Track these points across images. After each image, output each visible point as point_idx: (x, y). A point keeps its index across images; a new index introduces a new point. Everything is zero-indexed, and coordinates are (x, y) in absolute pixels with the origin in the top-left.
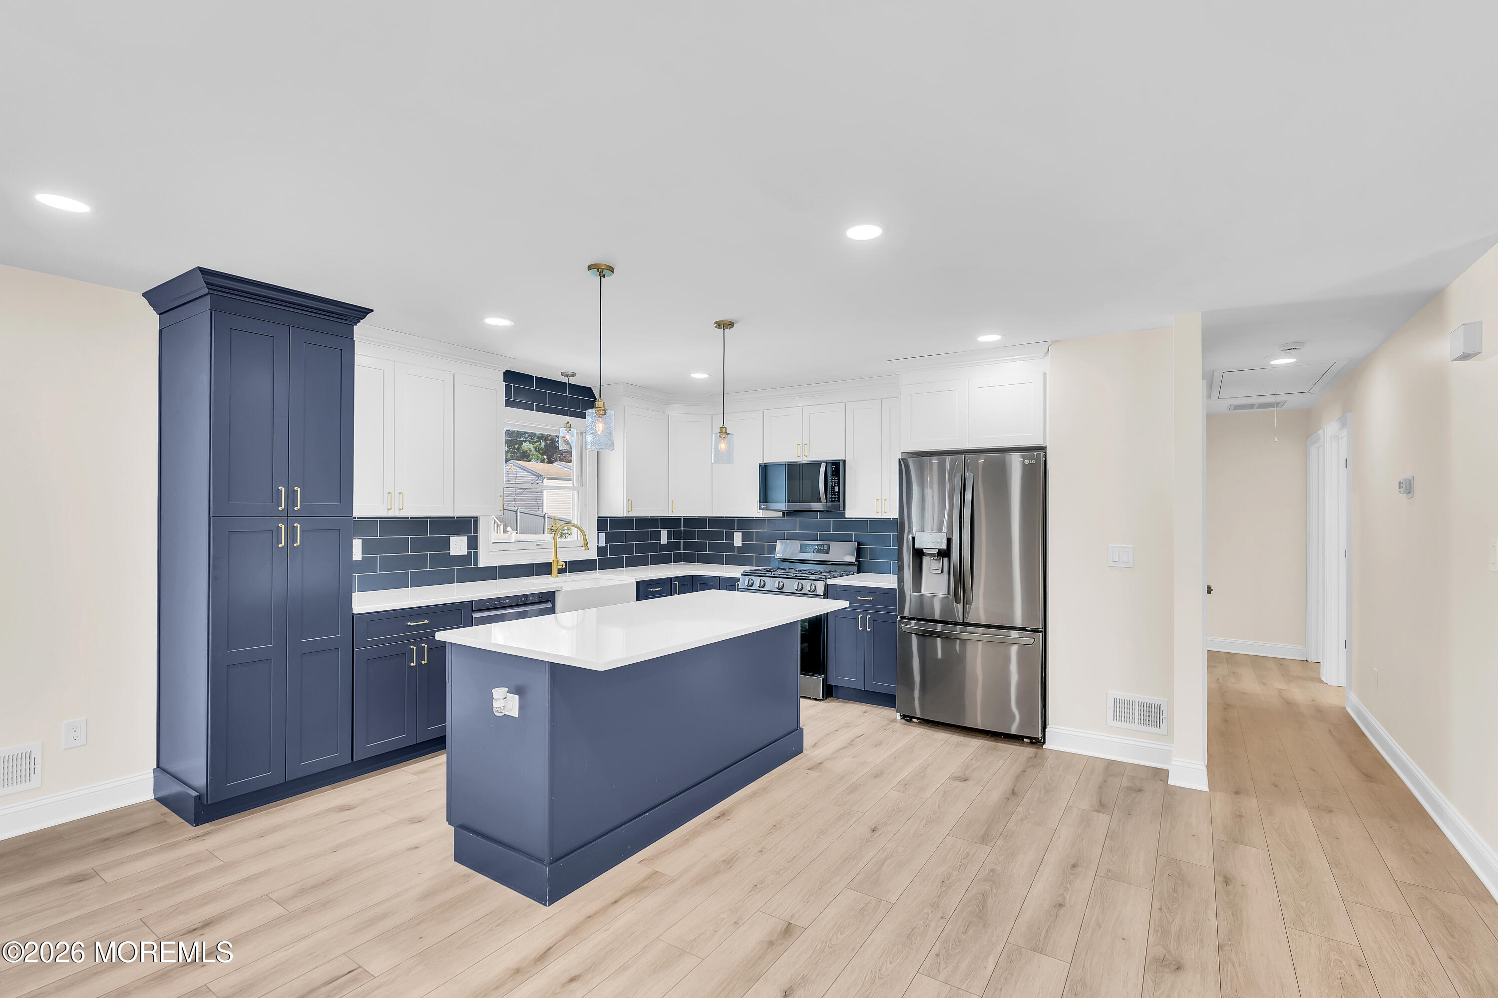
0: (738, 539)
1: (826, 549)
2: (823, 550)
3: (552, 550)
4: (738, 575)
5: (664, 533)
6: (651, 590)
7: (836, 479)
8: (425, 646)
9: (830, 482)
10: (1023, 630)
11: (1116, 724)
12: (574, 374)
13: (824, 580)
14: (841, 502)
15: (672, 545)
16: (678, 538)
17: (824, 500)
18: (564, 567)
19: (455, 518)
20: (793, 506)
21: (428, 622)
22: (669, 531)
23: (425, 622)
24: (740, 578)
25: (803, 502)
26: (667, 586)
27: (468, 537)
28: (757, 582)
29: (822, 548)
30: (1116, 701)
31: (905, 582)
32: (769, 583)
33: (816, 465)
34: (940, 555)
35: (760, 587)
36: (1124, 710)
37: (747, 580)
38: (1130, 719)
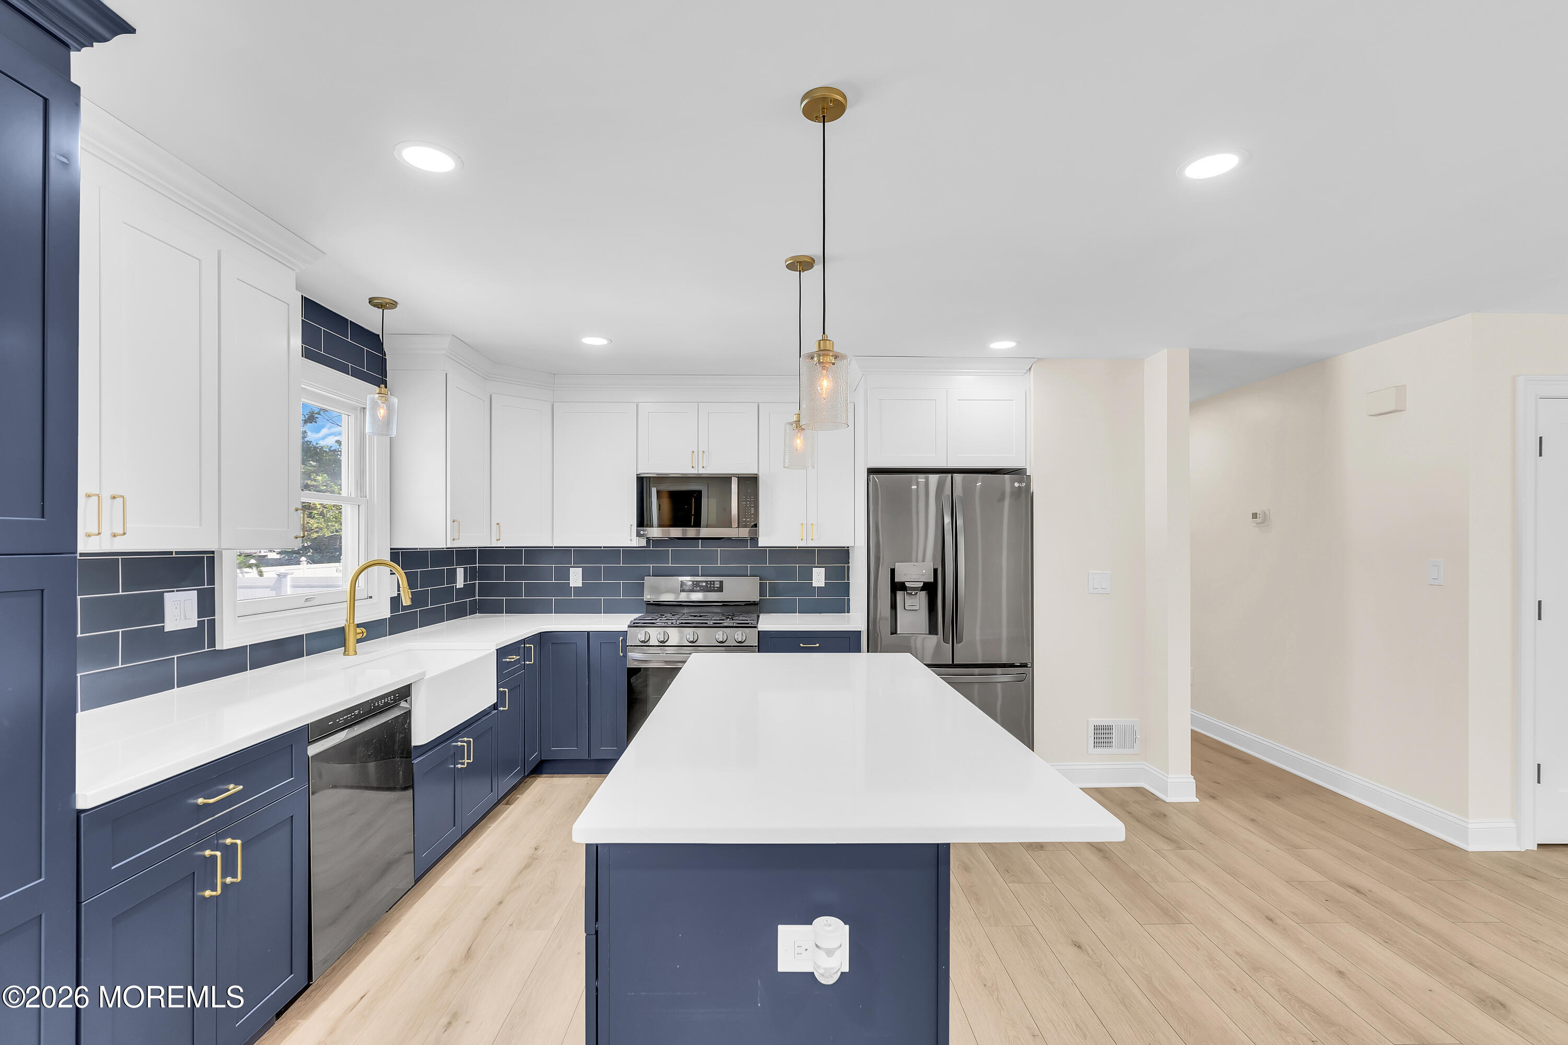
0: (576, 578)
1: (718, 586)
2: (714, 587)
3: (346, 606)
4: (623, 627)
5: (460, 572)
6: (508, 660)
7: (752, 498)
8: (239, 842)
9: (744, 501)
10: (1012, 666)
11: (1099, 751)
12: (393, 304)
13: (756, 627)
14: (752, 527)
15: (468, 590)
16: (473, 578)
17: (735, 524)
18: (365, 635)
19: (174, 553)
20: (691, 532)
21: (241, 787)
22: (465, 569)
23: (234, 789)
24: (627, 632)
25: (707, 527)
26: (521, 651)
27: (196, 591)
28: (655, 635)
29: (712, 586)
30: (1096, 728)
31: (879, 621)
32: (675, 636)
33: (725, 480)
34: (922, 589)
35: (661, 642)
36: (1103, 735)
37: (640, 634)
38: (1109, 744)
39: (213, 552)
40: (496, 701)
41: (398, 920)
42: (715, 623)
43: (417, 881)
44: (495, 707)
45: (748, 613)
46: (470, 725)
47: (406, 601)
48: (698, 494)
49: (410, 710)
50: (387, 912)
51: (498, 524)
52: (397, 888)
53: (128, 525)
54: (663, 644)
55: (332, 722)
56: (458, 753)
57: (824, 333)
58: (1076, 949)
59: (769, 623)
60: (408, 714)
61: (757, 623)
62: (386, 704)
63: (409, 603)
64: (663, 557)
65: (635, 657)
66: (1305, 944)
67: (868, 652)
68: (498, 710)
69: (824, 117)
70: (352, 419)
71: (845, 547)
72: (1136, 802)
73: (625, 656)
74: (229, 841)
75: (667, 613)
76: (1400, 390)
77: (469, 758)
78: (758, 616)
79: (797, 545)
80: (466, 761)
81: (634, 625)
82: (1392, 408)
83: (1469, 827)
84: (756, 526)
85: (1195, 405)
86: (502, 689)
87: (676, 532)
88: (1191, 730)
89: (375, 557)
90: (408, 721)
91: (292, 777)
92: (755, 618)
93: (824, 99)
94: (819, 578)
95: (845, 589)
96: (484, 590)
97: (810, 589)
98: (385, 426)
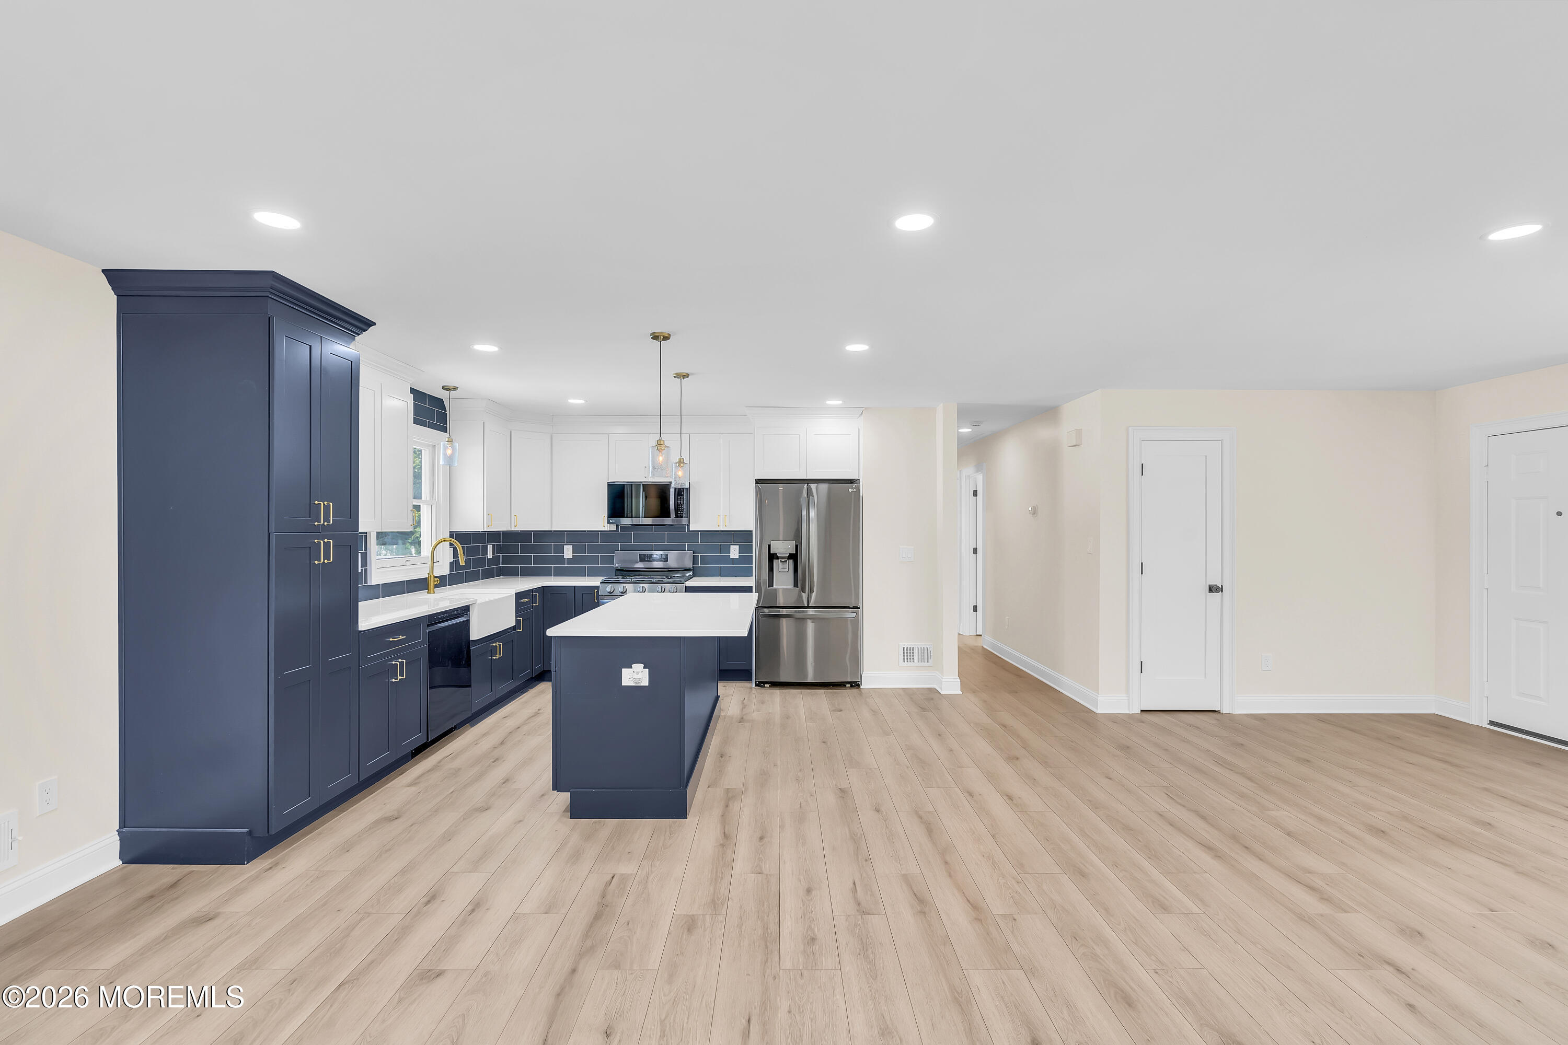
0: (568, 552)
1: (665, 557)
2: (660, 558)
3: (429, 565)
4: (598, 584)
5: (490, 547)
6: (523, 601)
7: (685, 498)
8: (404, 663)
9: (679, 500)
10: (850, 608)
11: (906, 664)
12: (456, 388)
13: (686, 582)
14: (685, 517)
15: (495, 560)
16: (499, 552)
17: (673, 515)
18: (438, 583)
20: (644, 521)
21: (404, 637)
22: (493, 545)
23: (401, 637)
24: (600, 587)
25: (655, 517)
26: (531, 597)
28: (617, 588)
30: (904, 649)
32: (630, 589)
33: (665, 489)
34: (789, 558)
35: (621, 593)
36: (908, 654)
37: (609, 588)
38: (912, 660)
39: (366, 533)
40: (515, 625)
42: (657, 581)
44: (514, 628)
45: (681, 575)
46: (501, 635)
47: (462, 563)
49: (469, 620)
51: (515, 516)
55: (436, 618)
56: (494, 651)
60: (467, 622)
62: (458, 614)
63: (463, 565)
64: (627, 538)
68: (516, 630)
70: (427, 451)
71: (750, 531)
72: (927, 696)
74: (401, 661)
75: (628, 575)
76: (1080, 432)
77: (500, 655)
79: (717, 530)
80: (498, 656)
81: (604, 582)
83: (1099, 699)
84: (687, 516)
86: (518, 618)
87: (634, 521)
89: (441, 537)
90: (468, 626)
91: (421, 639)
92: (686, 578)
94: (734, 552)
95: (749, 559)
96: (506, 560)
97: (728, 560)
98: (450, 460)
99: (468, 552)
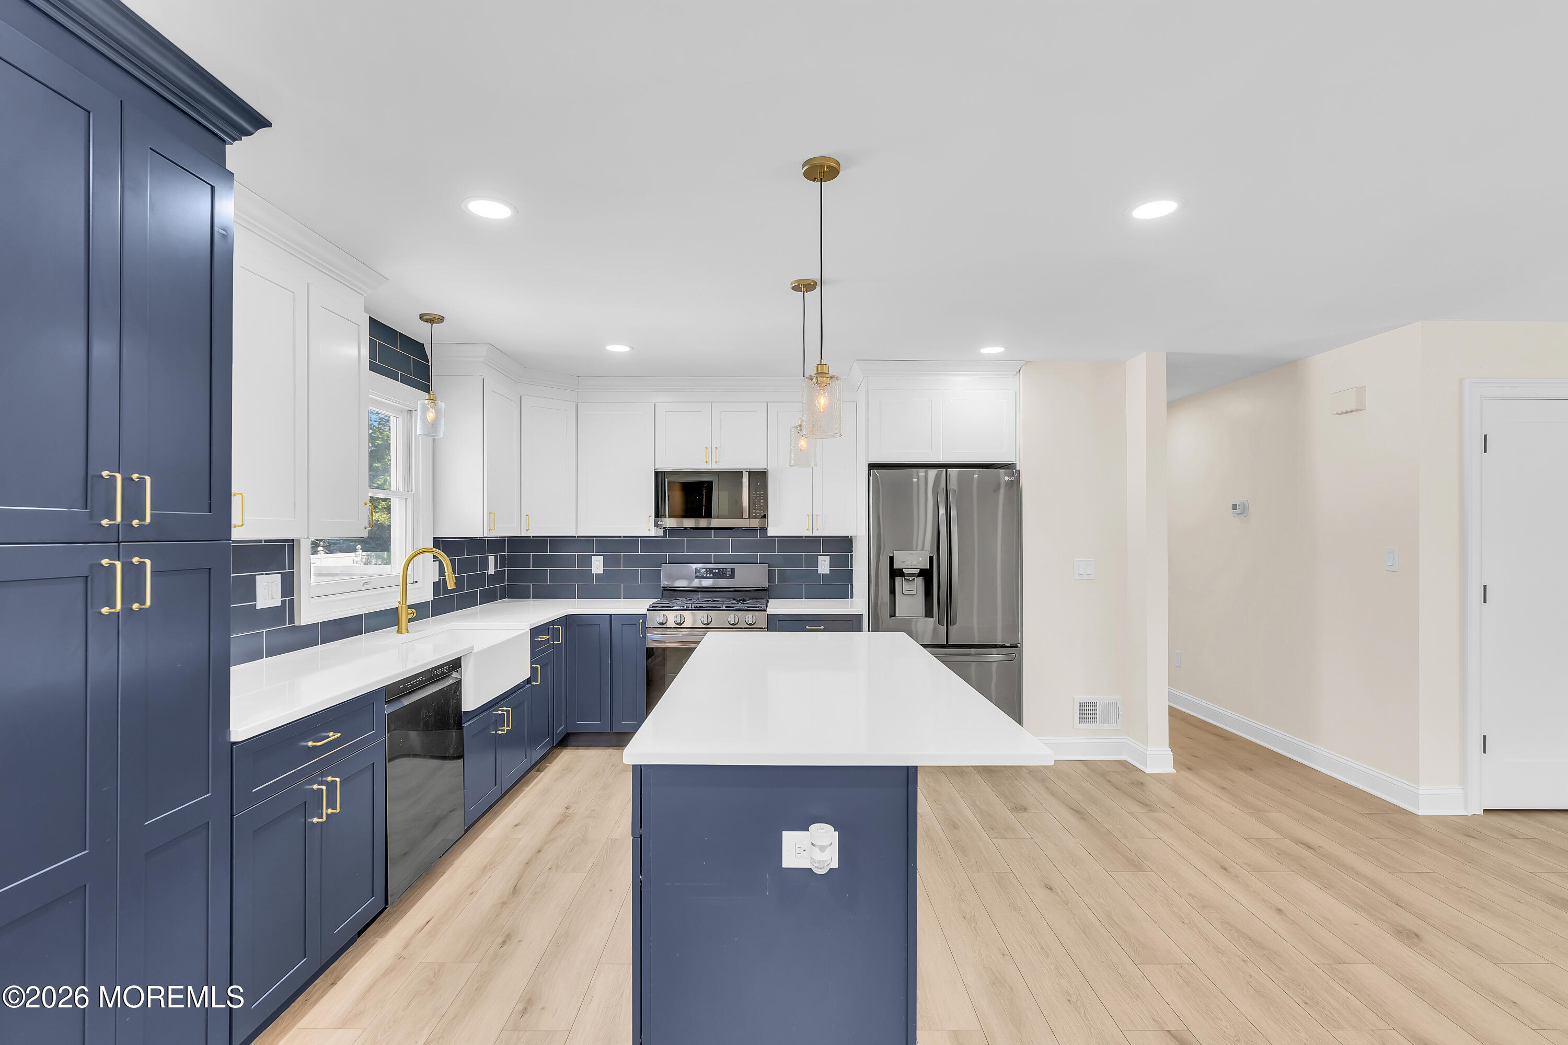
0: (597, 565)
1: (730, 573)
2: (726, 574)
3: (400, 589)
4: (644, 611)
5: (491, 560)
6: (539, 639)
7: (762, 491)
8: (338, 780)
9: (754, 494)
10: (1003, 646)
11: (1084, 725)
12: (441, 319)
13: (765, 611)
14: (761, 518)
15: (498, 576)
16: (502, 566)
17: (746, 515)
18: (415, 615)
19: (263, 542)
20: (703, 523)
21: (339, 735)
22: (496, 557)
23: (333, 736)
24: (646, 614)
25: (718, 518)
26: (551, 632)
27: (280, 575)
28: (671, 617)
29: (725, 572)
30: (1081, 704)
31: (880, 606)
32: (690, 618)
33: (736, 475)
34: (919, 575)
35: (678, 624)
36: (1087, 712)
37: (658, 617)
38: (1093, 719)
39: (293, 541)
40: (529, 676)
41: (451, 864)
42: (727, 607)
43: (466, 831)
44: (528, 681)
45: (757, 598)
46: (508, 697)
47: (451, 585)
48: (710, 485)
49: (461, 680)
50: (440, 857)
51: (527, 515)
52: (446, 838)
53: (246, 518)
54: (679, 626)
55: (402, 686)
56: (500, 721)
57: (821, 359)
58: (1049, 891)
59: (777, 607)
60: (458, 683)
61: (766, 608)
62: (443, 673)
63: (453, 587)
64: (678, 546)
65: (654, 639)
66: (1252, 888)
67: (869, 631)
68: (531, 684)
69: (821, 179)
70: (400, 420)
71: (848, 537)
72: (1118, 772)
73: (645, 637)
74: (329, 779)
75: (683, 598)
76: (1361, 391)
77: (508, 726)
78: (768, 601)
79: (804, 535)
80: (505, 728)
81: (652, 609)
82: (1354, 408)
83: (1419, 793)
84: (765, 516)
85: (1173, 405)
86: (534, 666)
87: (689, 523)
88: (1169, 706)
89: (421, 546)
90: (459, 689)
91: (374, 730)
92: (765, 603)
93: (821, 166)
94: (824, 565)
95: (849, 576)
96: (513, 576)
97: (816, 576)
98: (432, 428)
99: (458, 567)
